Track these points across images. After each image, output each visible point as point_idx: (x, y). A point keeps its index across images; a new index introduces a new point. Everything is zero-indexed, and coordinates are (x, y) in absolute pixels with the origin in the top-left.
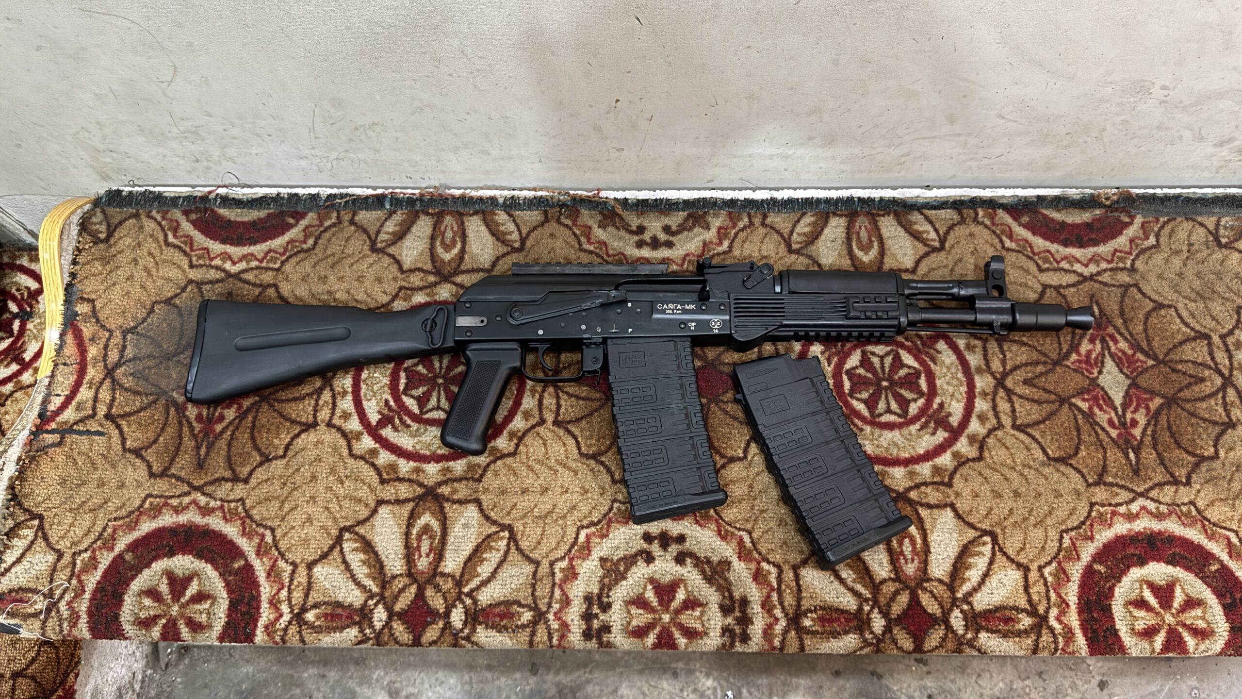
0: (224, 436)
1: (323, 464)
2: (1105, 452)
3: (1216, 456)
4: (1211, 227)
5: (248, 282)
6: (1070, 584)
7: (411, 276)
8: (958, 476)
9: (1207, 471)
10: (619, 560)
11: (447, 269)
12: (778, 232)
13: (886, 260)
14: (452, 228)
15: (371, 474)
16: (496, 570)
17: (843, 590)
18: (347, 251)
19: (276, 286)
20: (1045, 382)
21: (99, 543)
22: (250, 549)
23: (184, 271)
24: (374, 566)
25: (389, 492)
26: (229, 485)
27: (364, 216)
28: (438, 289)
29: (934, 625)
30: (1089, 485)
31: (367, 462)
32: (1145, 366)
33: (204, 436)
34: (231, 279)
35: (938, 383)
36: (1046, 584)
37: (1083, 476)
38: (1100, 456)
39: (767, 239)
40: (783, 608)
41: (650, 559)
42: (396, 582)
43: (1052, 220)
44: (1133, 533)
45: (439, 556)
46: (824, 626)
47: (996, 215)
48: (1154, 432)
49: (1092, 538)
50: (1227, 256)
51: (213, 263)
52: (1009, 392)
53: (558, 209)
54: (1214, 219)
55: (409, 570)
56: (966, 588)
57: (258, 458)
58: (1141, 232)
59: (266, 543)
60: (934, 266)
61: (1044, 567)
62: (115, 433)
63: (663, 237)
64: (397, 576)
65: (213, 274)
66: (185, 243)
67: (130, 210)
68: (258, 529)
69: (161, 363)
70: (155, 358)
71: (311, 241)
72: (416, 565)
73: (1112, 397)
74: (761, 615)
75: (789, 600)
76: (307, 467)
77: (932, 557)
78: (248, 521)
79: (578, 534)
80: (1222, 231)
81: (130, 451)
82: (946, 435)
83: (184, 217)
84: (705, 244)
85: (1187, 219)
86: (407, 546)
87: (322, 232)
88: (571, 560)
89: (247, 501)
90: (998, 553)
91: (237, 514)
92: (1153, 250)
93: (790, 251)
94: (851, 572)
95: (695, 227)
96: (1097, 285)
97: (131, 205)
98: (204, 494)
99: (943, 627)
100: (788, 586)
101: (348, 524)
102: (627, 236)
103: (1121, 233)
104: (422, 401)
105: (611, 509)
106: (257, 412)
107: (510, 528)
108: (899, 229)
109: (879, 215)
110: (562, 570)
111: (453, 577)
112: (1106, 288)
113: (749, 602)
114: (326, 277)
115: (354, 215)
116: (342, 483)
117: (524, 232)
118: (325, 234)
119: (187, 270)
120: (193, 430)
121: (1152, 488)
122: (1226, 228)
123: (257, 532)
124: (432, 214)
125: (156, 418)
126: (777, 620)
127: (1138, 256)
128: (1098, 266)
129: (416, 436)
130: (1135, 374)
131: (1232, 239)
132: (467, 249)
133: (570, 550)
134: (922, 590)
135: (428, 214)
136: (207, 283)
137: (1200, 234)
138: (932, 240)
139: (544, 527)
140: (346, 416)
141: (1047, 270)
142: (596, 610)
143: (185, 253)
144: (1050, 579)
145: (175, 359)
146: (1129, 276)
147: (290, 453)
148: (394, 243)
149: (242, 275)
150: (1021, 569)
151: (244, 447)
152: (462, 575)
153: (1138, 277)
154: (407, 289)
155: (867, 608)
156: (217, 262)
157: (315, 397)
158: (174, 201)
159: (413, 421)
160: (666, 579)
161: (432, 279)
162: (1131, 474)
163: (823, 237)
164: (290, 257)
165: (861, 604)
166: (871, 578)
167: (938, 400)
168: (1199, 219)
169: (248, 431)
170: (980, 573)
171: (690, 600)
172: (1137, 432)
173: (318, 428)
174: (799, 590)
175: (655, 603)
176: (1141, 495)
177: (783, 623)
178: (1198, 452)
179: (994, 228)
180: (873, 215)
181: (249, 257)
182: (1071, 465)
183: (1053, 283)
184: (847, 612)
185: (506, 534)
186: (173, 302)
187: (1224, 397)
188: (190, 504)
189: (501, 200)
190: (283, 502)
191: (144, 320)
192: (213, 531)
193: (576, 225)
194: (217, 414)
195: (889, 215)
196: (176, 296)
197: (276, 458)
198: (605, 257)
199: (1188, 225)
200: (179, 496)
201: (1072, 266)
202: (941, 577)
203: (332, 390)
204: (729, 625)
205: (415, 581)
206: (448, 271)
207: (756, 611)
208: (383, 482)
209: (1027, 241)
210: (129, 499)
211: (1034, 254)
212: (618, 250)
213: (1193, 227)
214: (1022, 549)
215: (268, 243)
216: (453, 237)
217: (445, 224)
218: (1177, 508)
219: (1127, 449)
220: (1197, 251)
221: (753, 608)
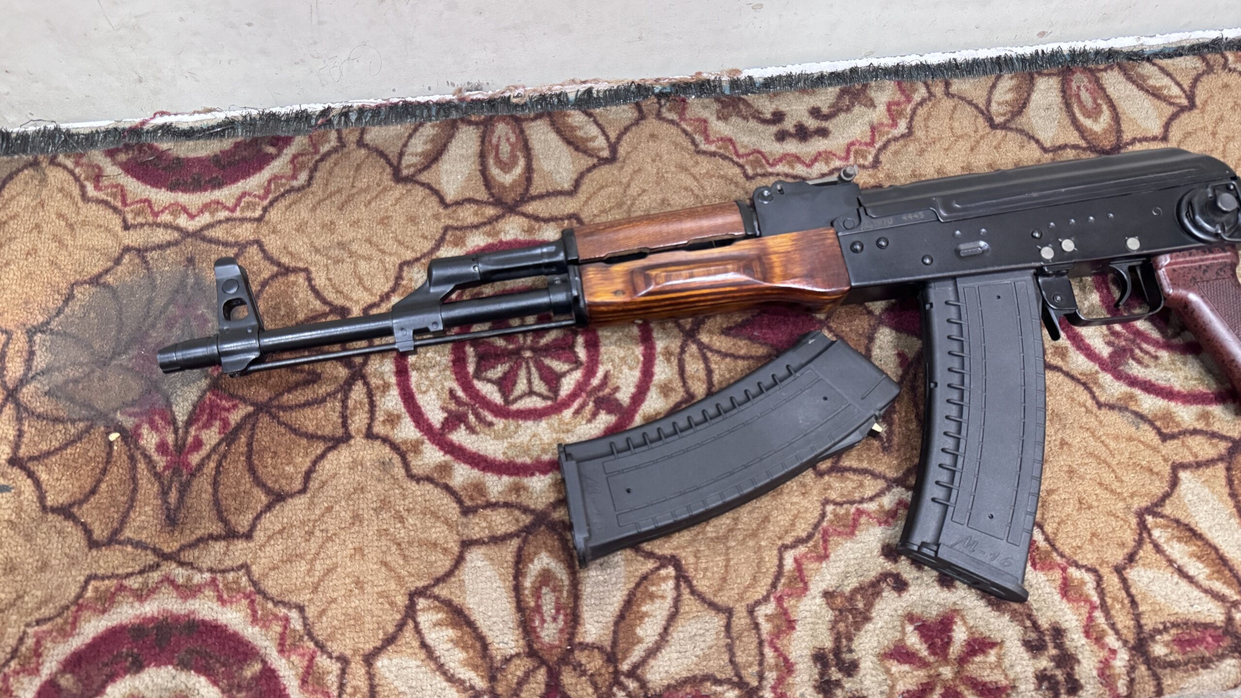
0: (205, 471)
1: (369, 496)
5: (217, 242)
7: (459, 210)
10: (855, 591)
11: (510, 198)
12: (970, 103)
13: (1124, 127)
14: (508, 140)
15: (445, 501)
16: (666, 629)
17: (1196, 593)
18: (358, 184)
19: (258, 243)
21: (13, 664)
22: (267, 643)
23: (115, 235)
24: (472, 646)
25: (478, 527)
26: (219, 547)
27: (376, 134)
28: (500, 225)
31: (437, 485)
33: (174, 473)
34: (189, 240)
39: (957, 115)
40: (1117, 632)
41: (900, 585)
42: (512, 667)
45: (574, 619)
46: (1185, 653)
51: (159, 220)
53: (655, 100)
55: (529, 645)
57: (263, 498)
59: (294, 631)
60: (1189, 129)
62: (28, 486)
63: (812, 123)
64: (512, 657)
65: (162, 236)
66: (114, 195)
67: (24, 156)
68: (276, 610)
69: (93, 371)
70: (81, 365)
71: (303, 177)
72: (538, 637)
74: (1087, 648)
75: (1124, 621)
76: (343, 503)
78: (258, 598)
79: (781, 559)
81: (54, 510)
83: (109, 160)
84: (873, 129)
86: (520, 607)
87: (317, 161)
88: (780, 600)
89: (254, 568)
91: (238, 591)
93: (993, 126)
94: (1201, 566)
95: (853, 105)
97: (24, 151)
98: (181, 564)
100: (1115, 599)
101: (420, 584)
102: (761, 127)
104: (505, 384)
105: (823, 515)
106: (253, 428)
107: (674, 561)
108: (1130, 86)
109: (1099, 71)
110: (769, 618)
111: (601, 649)
113: (1064, 631)
114: (332, 223)
115: (363, 132)
116: (402, 520)
117: (613, 136)
118: (321, 165)
119: (121, 233)
120: (154, 467)
123: (276, 616)
124: (477, 124)
125: (91, 454)
126: (1113, 652)
129: (504, 438)
132: (535, 166)
133: (774, 585)
135: (470, 123)
136: (153, 249)
138: (1176, 97)
139: (727, 554)
140: (392, 420)
142: (835, 674)
143: (115, 209)
145: (114, 362)
147: (314, 485)
148: (426, 167)
149: (206, 233)
151: (238, 483)
152: (615, 643)
154: (456, 228)
156: (166, 217)
157: (339, 396)
158: (90, 139)
159: (496, 416)
160: (933, 613)
161: (490, 211)
163: (1033, 104)
164: (276, 200)
165: (1230, 611)
169: (242, 458)
171: (975, 640)
173: (352, 442)
174: (1134, 603)
175: (924, 652)
177: (1124, 655)
180: (1091, 71)
181: (214, 206)
184: (1212, 626)
185: (671, 571)
186: (102, 281)
188: (162, 581)
189: (572, 97)
190: (312, 562)
191: (59, 312)
192: (204, 622)
193: (685, 120)
194: (190, 439)
195: (1111, 68)
196: (107, 271)
197: (292, 495)
198: (735, 159)
200: (141, 572)
203: (366, 384)
204: (1045, 669)
205: (543, 662)
206: (514, 199)
207: (1079, 644)
208: (466, 511)
210: (59, 587)
212: (752, 147)
215: (240, 184)
216: (512, 151)
217: (496, 134)
221: (1073, 640)
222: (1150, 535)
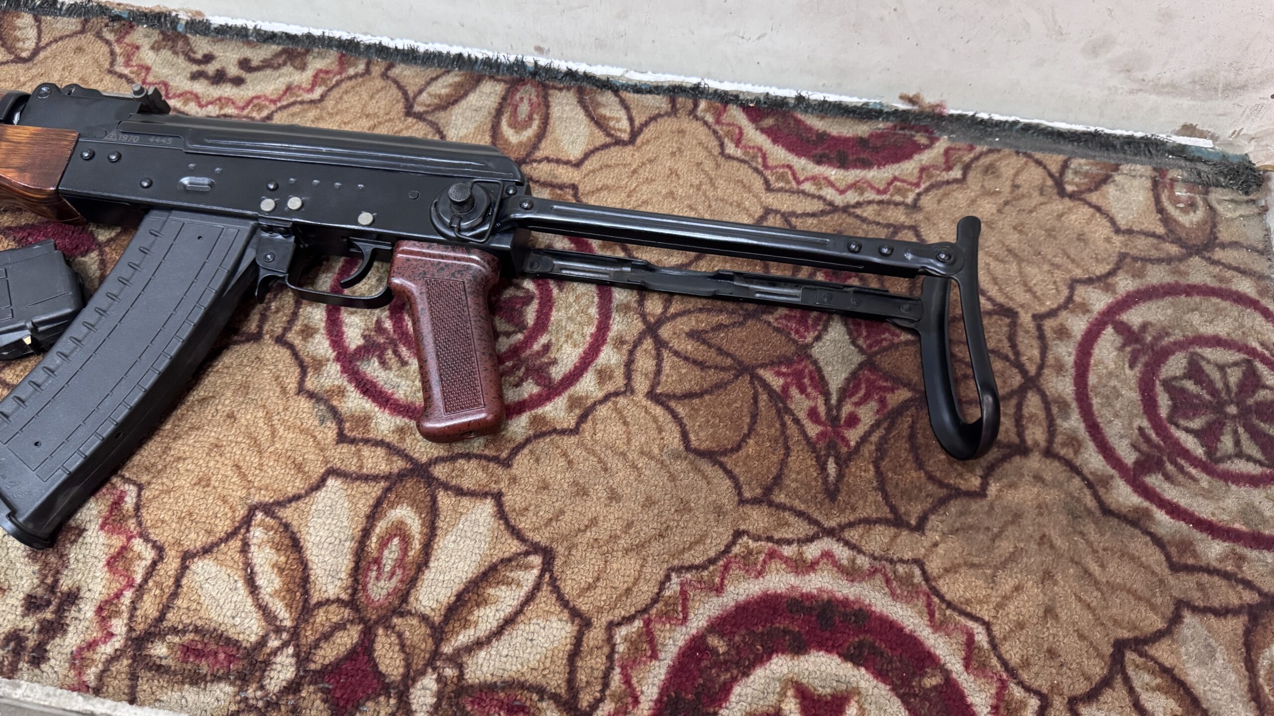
2: (787, 455)
3: (981, 493)
4: (1054, 168)
6: (655, 663)
8: (526, 451)
9: (962, 514)
12: (401, 87)
13: (543, 145)
17: (248, 605)
20: (722, 338)
29: (380, 695)
30: (742, 502)
32: (896, 340)
35: (555, 316)
36: (610, 657)
37: (738, 487)
38: (775, 458)
40: (132, 617)
43: (809, 129)
44: (796, 594)
46: (184, 661)
47: (725, 110)
48: (884, 440)
49: (719, 590)
50: (1070, 209)
52: (660, 344)
53: (106, 21)
54: (1061, 158)
56: (463, 638)
58: (942, 160)
60: (611, 162)
61: (619, 624)
63: (233, 71)
73: (827, 376)
74: (86, 623)
75: (149, 607)
77: (428, 575)
80: (1069, 176)
82: (536, 390)
84: (289, 88)
85: (1017, 153)
90: (545, 587)
92: (955, 186)
93: (409, 114)
94: (276, 579)
95: (285, 65)
96: (850, 220)
99: (392, 701)
100: (158, 585)
102: (185, 64)
103: (908, 156)
108: (577, 109)
109: (554, 88)
112: (865, 226)
113: (80, 599)
117: (45, 41)
121: (851, 525)
122: (1076, 173)
126: (110, 636)
127: (927, 190)
128: (862, 194)
130: (875, 349)
131: (1083, 187)
134: (386, 628)
137: (1033, 175)
138: (620, 130)
141: (780, 190)
144: (621, 648)
146: (907, 215)
150: (577, 621)
153: (919, 216)
155: (274, 643)
162: (820, 497)
163: (464, 103)
165: (268, 635)
166: (306, 593)
167: (543, 340)
168: (1038, 155)
170: (502, 615)
172: (853, 436)
174: (175, 595)
176: (830, 533)
177: (117, 643)
178: (952, 482)
179: (717, 128)
182: (722, 466)
183: (784, 208)
184: (237, 644)
187: (1019, 407)
193: (120, 42)
195: (568, 89)
199: (1017, 162)
201: (821, 188)
202: (428, 611)
204: (23, 630)
207: (81, 617)
209: (760, 149)
211: (766, 166)
212: (162, 78)
213: (1026, 163)
214: (590, 587)
218: (888, 566)
219: (828, 456)
220: (1023, 196)
221: (79, 610)
222: (248, 531)
